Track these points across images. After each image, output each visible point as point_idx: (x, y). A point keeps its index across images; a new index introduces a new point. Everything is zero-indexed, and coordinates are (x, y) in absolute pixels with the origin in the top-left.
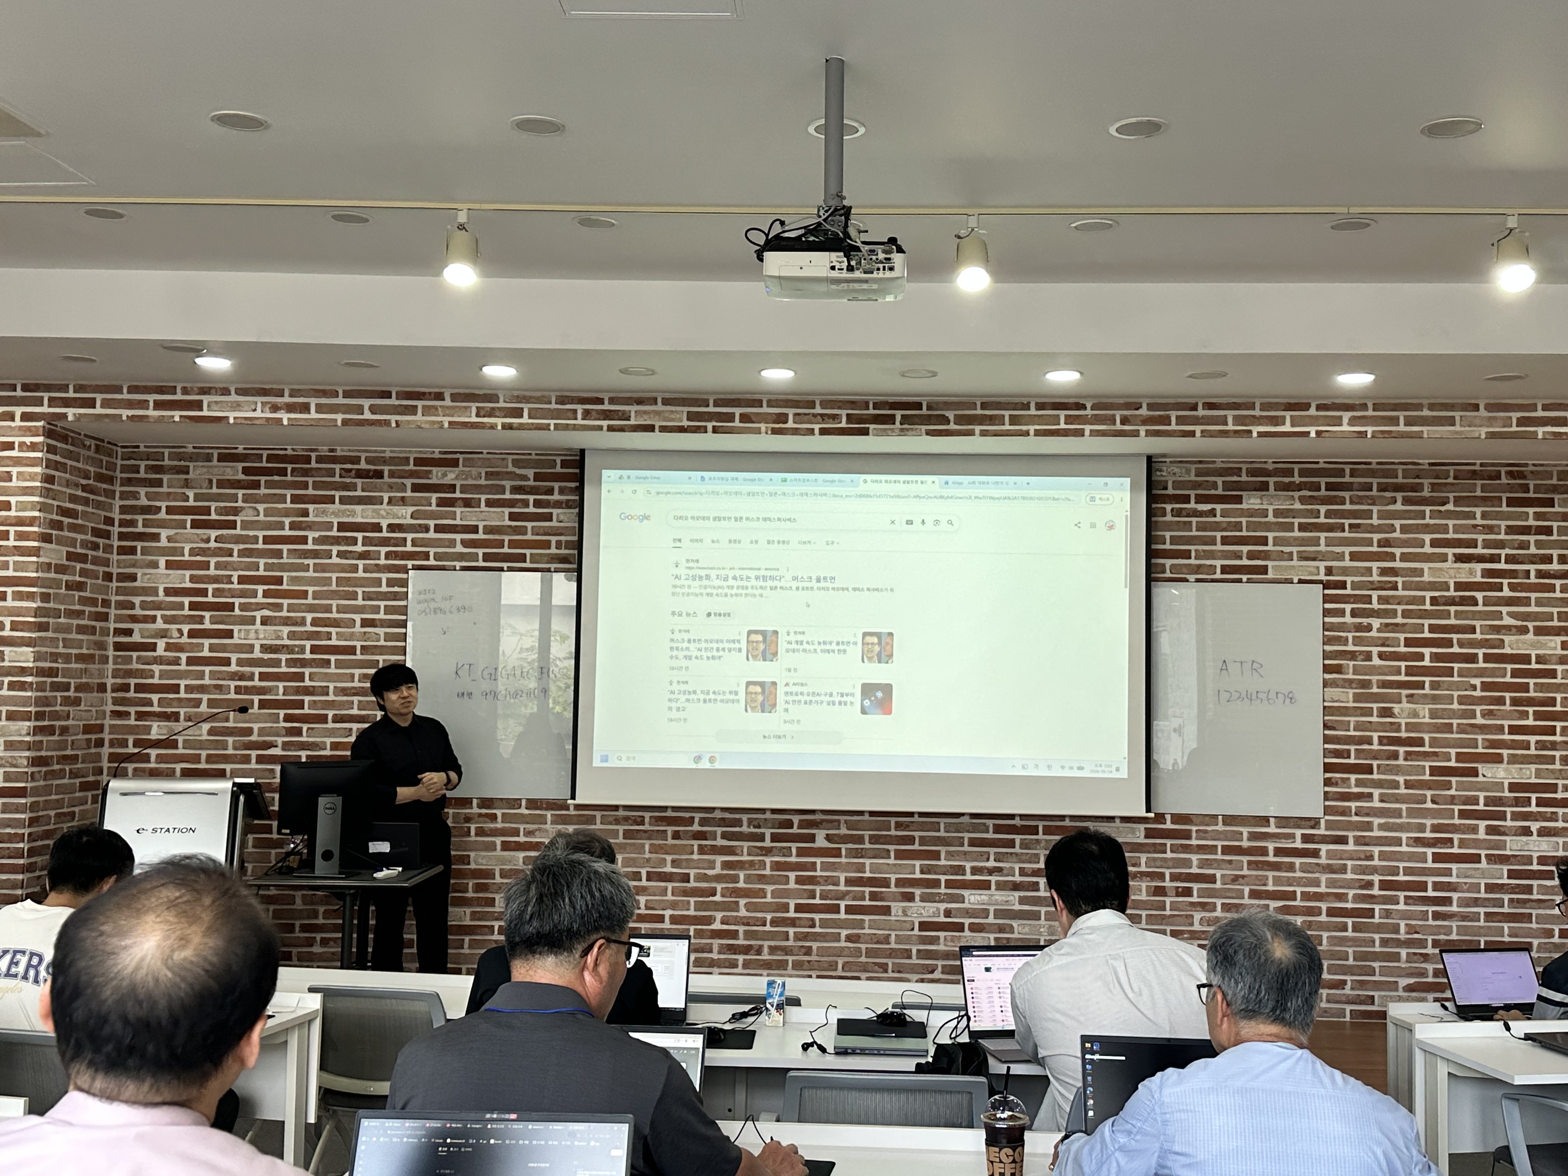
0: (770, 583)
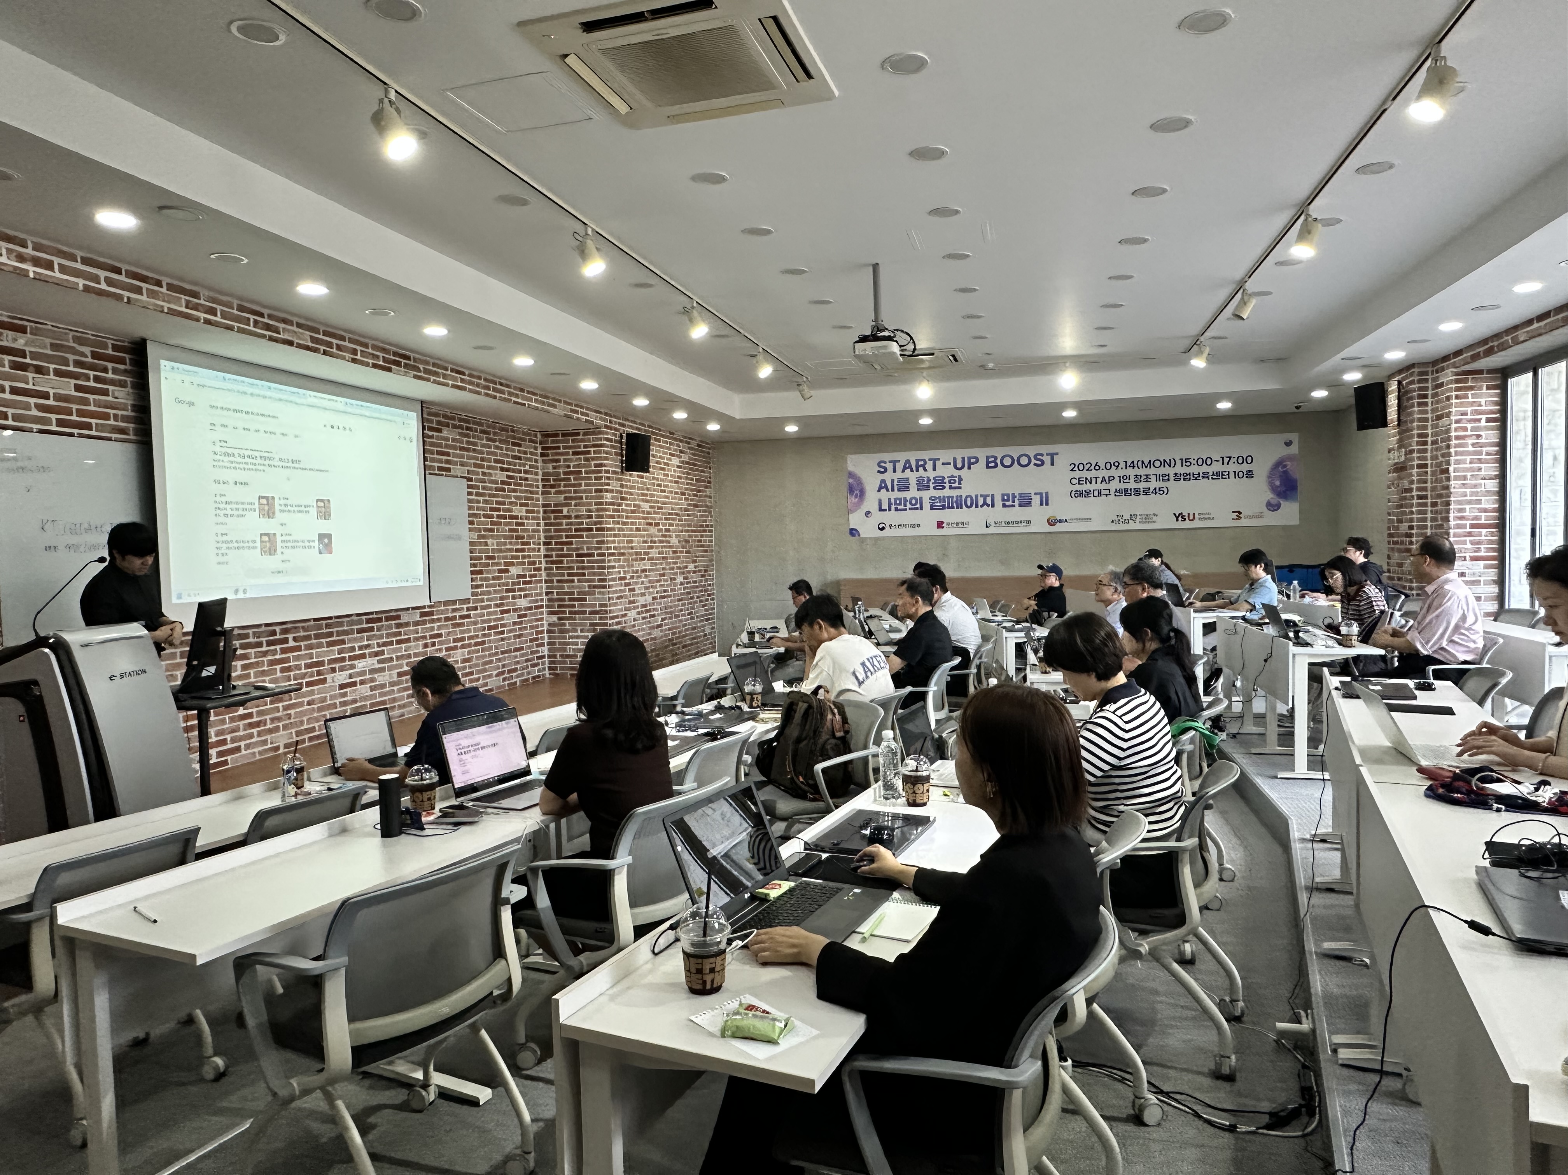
0: (267, 462)
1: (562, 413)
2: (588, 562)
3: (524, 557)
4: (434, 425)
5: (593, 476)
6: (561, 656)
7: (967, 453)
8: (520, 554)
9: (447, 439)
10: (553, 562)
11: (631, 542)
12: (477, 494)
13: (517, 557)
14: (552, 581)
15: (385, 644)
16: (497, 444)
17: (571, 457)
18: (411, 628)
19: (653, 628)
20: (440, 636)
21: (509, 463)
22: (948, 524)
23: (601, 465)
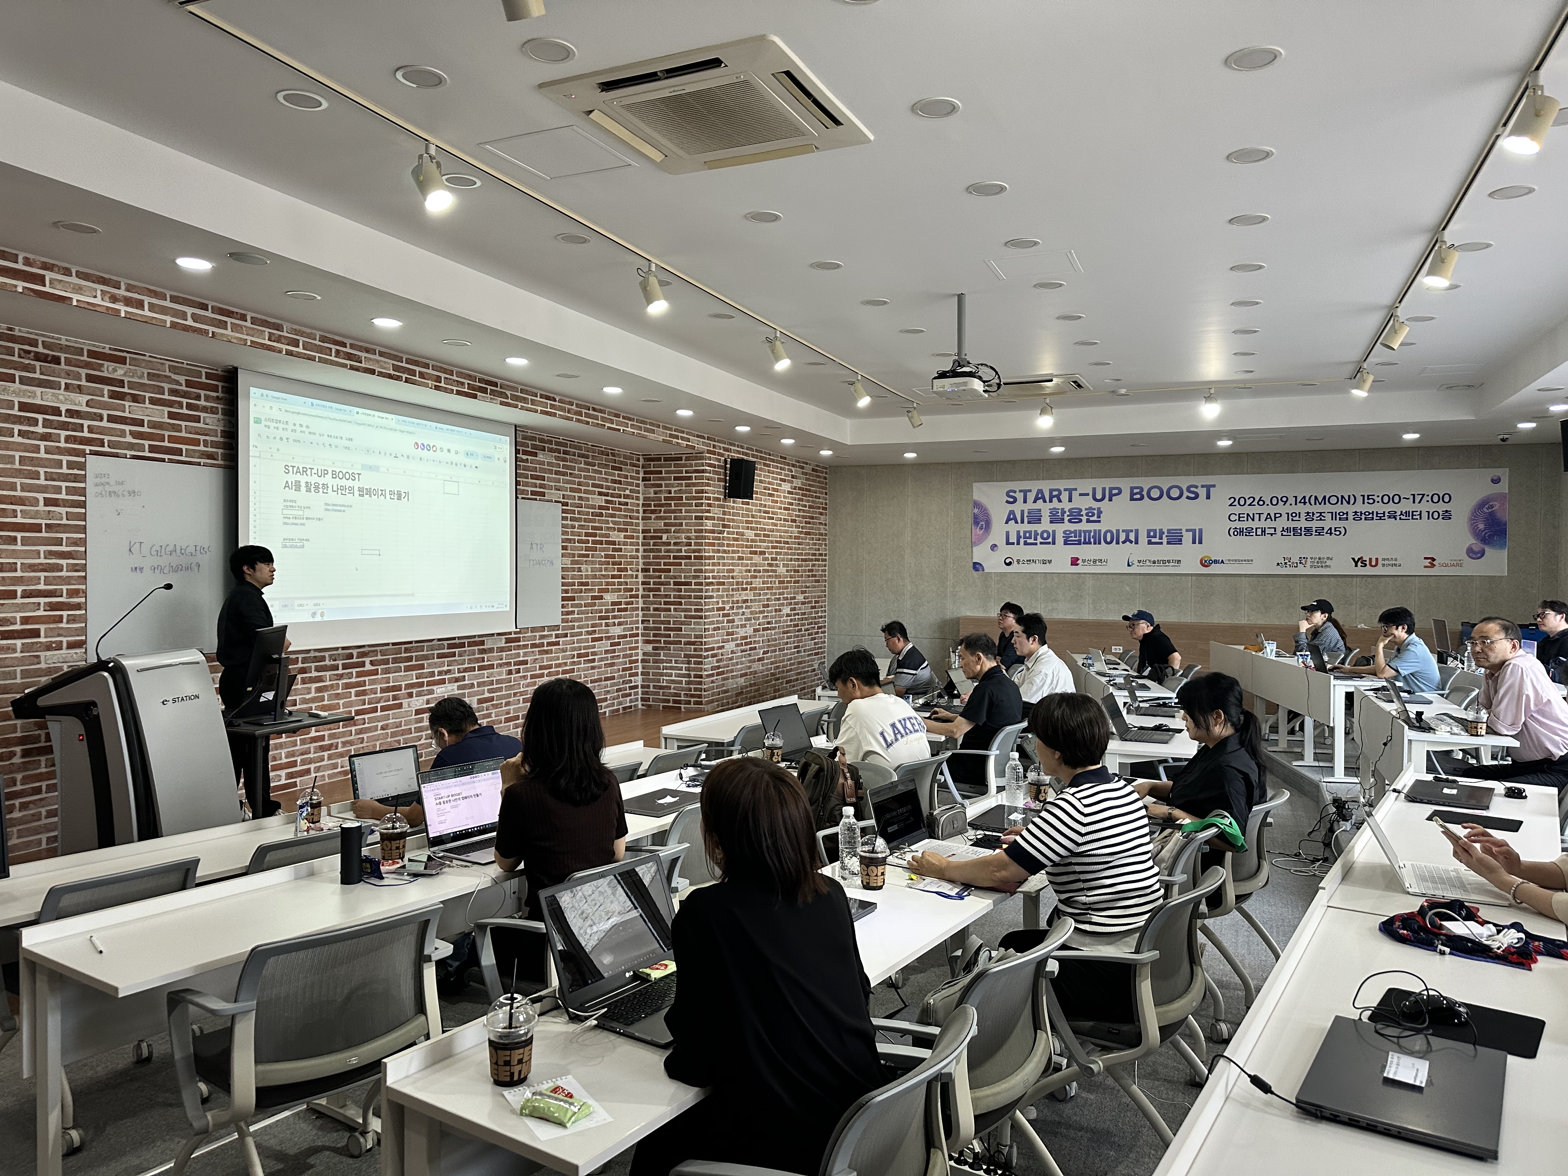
1: (661, 438)
2: (686, 591)
3: (620, 584)
4: (529, 449)
5: (694, 502)
6: (654, 687)
7: (1109, 483)
8: (616, 580)
9: (543, 463)
10: (650, 590)
11: (733, 571)
12: (572, 519)
13: (613, 584)
14: (648, 609)
15: (465, 670)
16: (596, 468)
17: (672, 482)
18: (495, 654)
19: (754, 661)
20: (525, 662)
21: (608, 488)
22: (1084, 561)
23: (702, 492)
